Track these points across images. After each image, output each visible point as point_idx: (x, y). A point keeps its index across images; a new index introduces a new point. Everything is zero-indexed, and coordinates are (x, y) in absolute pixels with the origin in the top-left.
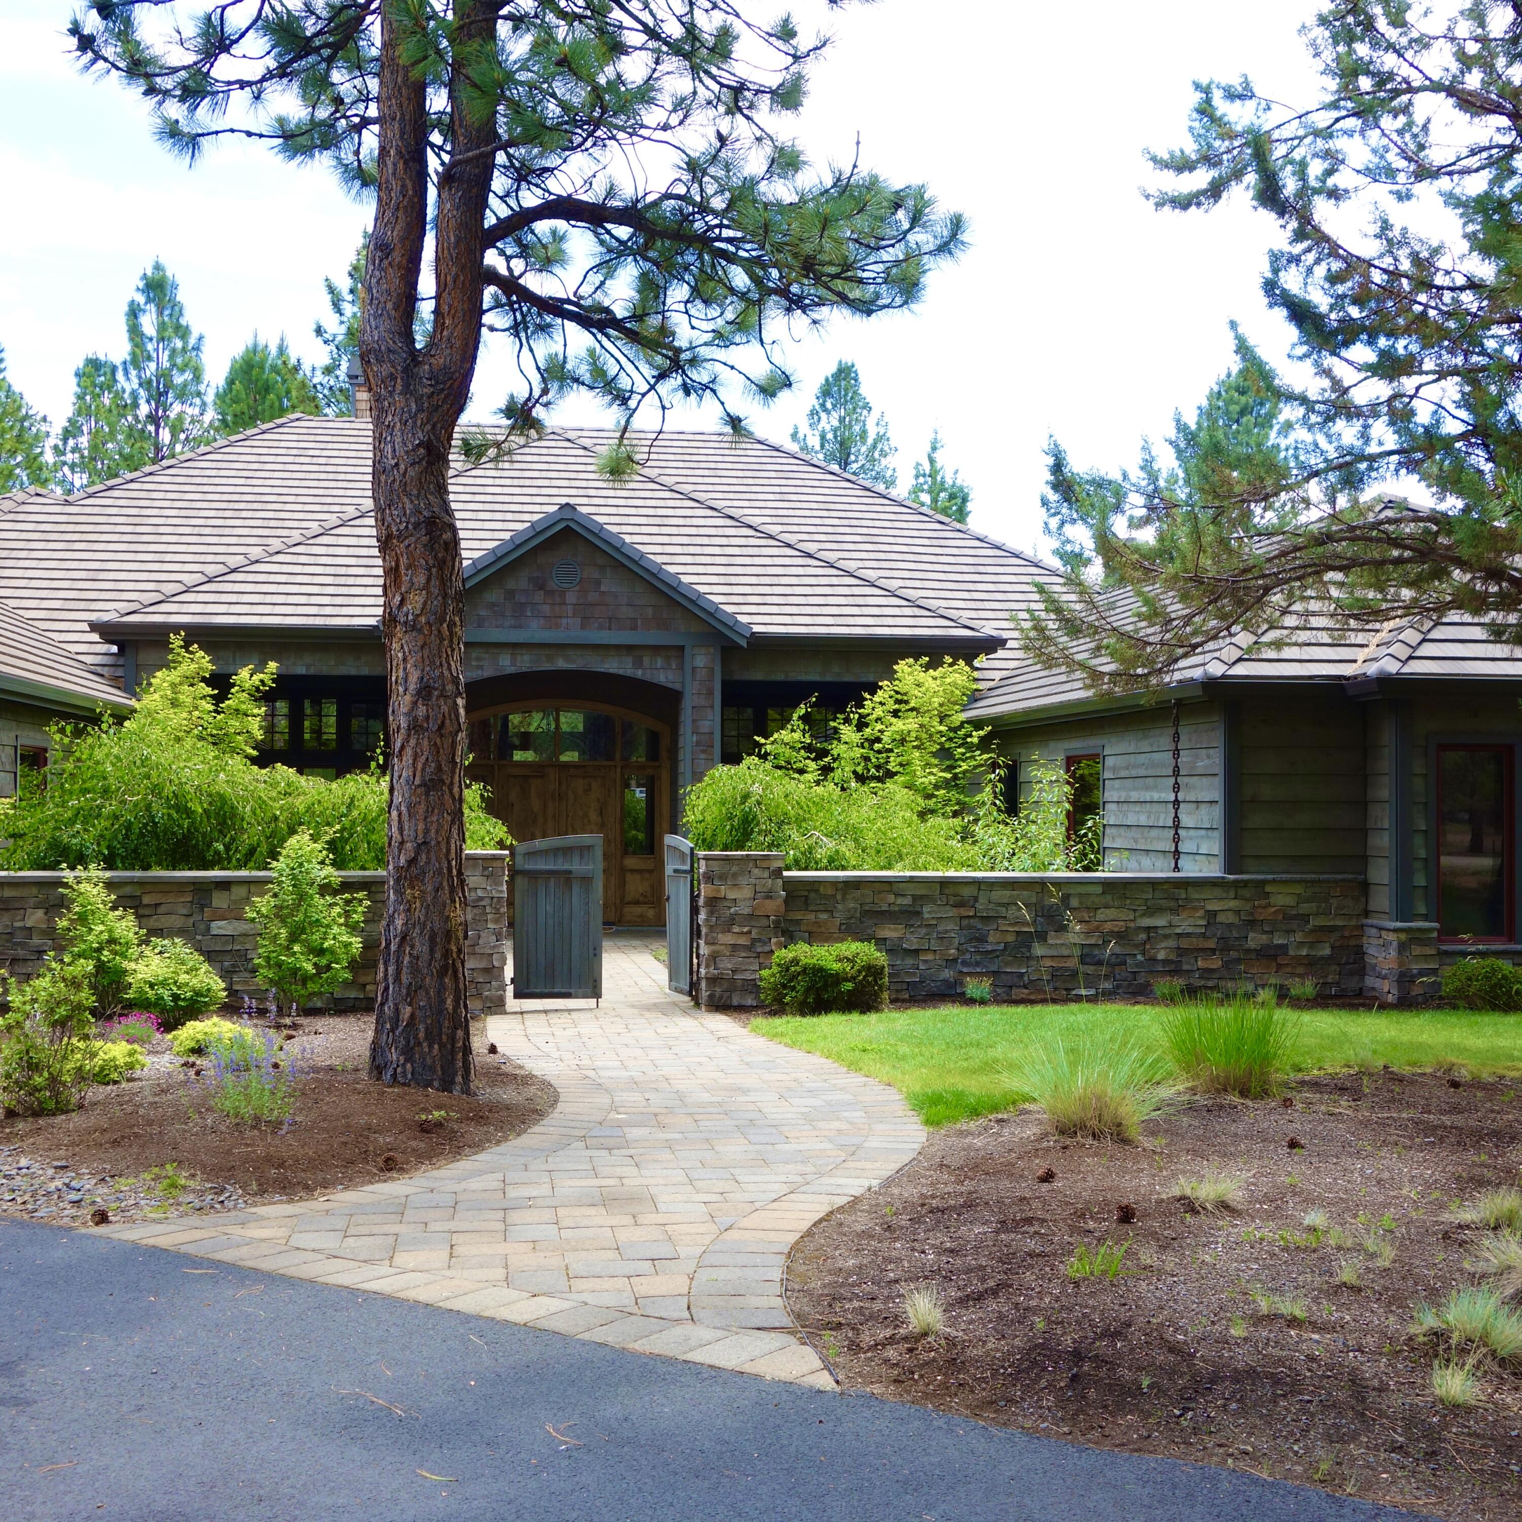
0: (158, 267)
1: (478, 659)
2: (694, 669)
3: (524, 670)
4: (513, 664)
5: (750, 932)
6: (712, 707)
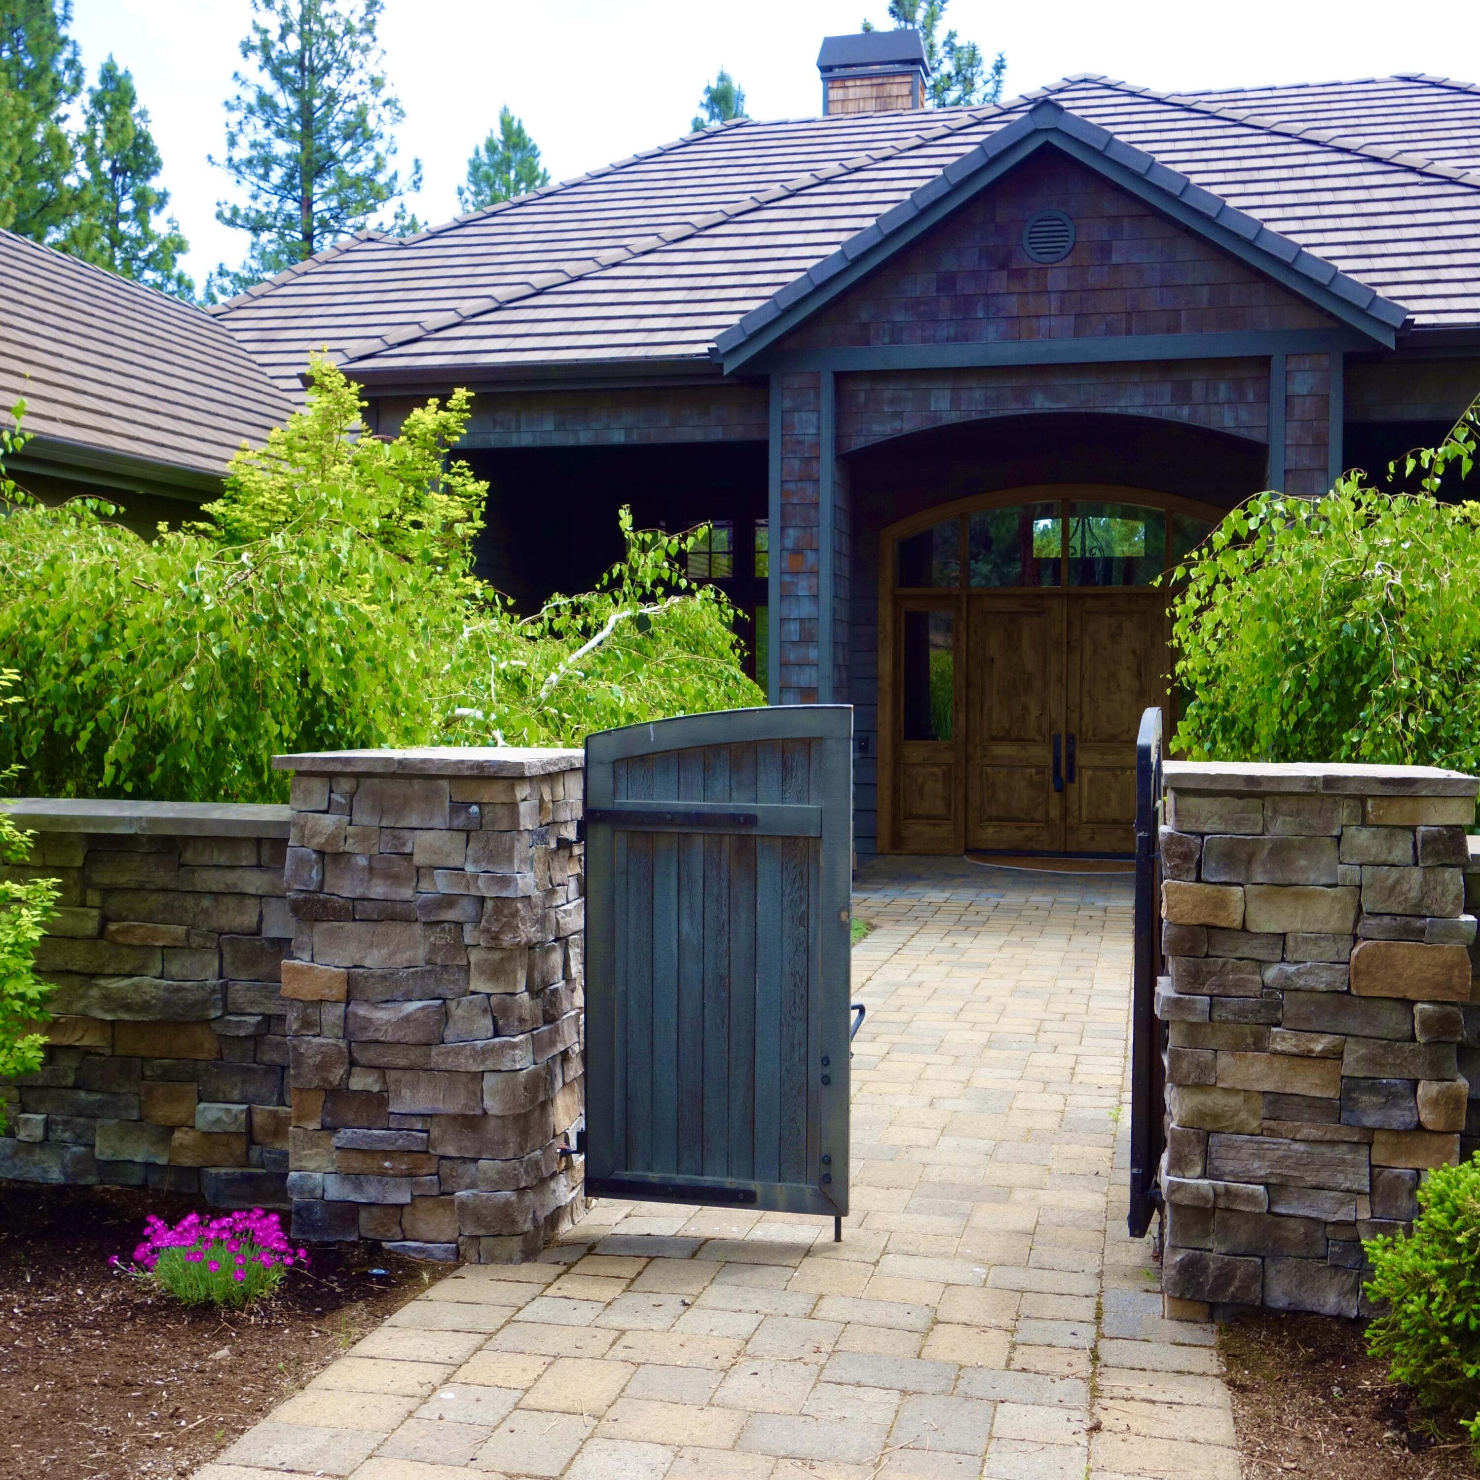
2: (1288, 401)
5: (1335, 1055)
6: (1325, 470)
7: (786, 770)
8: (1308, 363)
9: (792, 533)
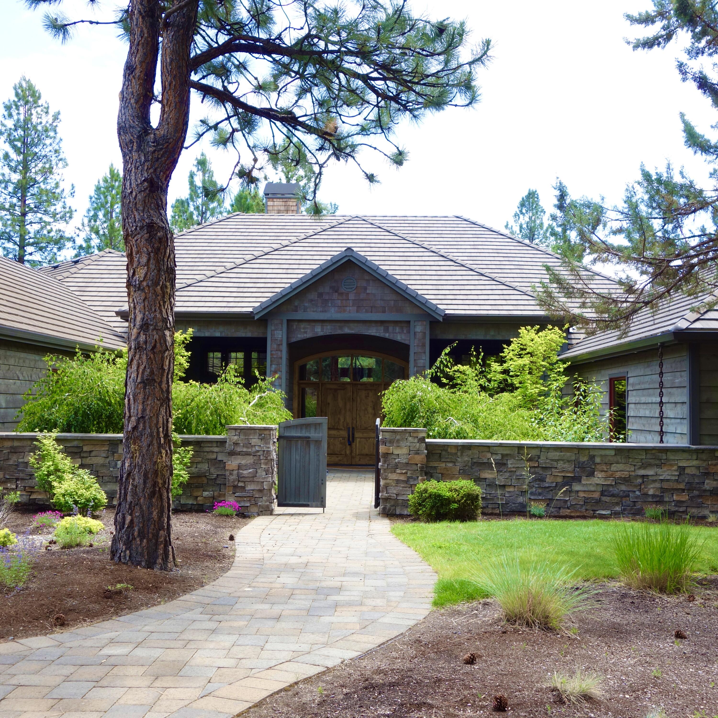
0: (202, 155)
1: (304, 328)
2: (415, 333)
3: (328, 334)
4: (322, 330)
5: (406, 473)
6: (425, 353)
7: (316, 429)
8: (420, 323)
9: (273, 366)
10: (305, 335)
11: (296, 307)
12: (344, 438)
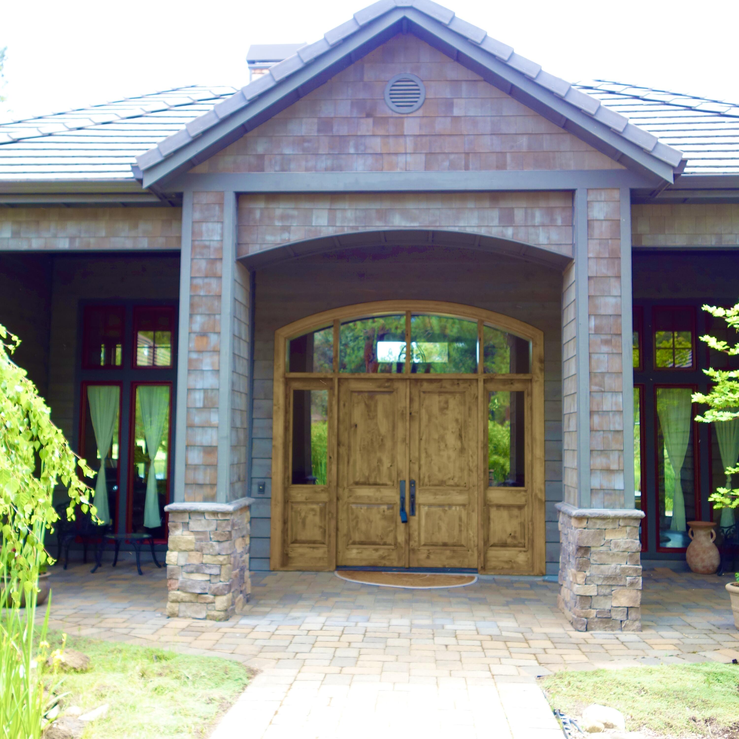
1: (283, 218)
2: (590, 223)
3: (347, 231)
4: (332, 221)
6: (618, 277)
8: (603, 195)
9: (199, 319)
10: (286, 236)
11: (261, 157)
12: (391, 506)
